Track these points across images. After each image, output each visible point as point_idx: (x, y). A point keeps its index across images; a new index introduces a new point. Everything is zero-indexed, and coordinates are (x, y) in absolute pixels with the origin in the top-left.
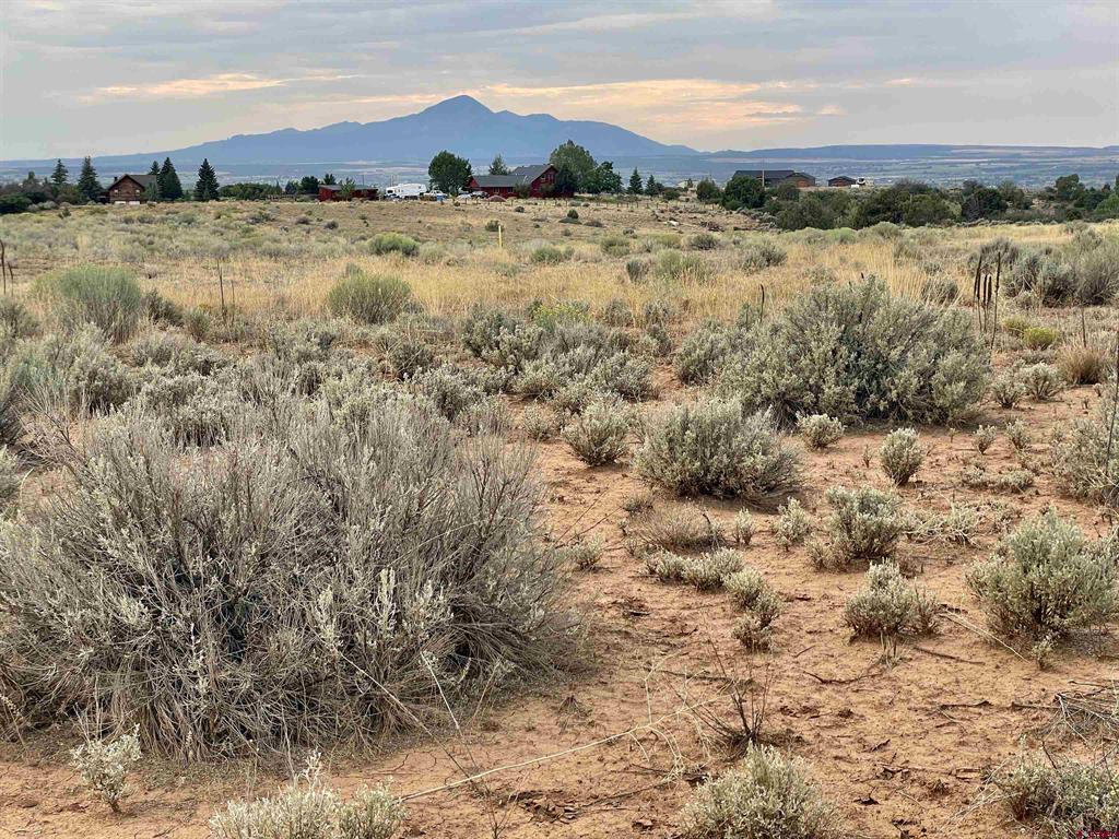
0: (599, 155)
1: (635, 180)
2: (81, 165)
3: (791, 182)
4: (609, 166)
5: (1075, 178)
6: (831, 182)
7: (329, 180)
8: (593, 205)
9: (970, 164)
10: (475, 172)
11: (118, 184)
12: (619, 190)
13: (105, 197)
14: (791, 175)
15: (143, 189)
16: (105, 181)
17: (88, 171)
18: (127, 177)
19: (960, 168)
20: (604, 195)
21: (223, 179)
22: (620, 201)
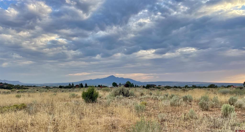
0: (132, 83)
1: (136, 85)
2: (72, 83)
3: (154, 86)
4: (133, 84)
5: (187, 86)
6: (158, 86)
7: (101, 85)
8: (131, 88)
9: (175, 84)
10: (117, 84)
11: (76, 86)
12: (134, 86)
13: (75, 87)
14: (153, 85)
15: (79, 86)
16: (75, 85)
17: (73, 84)
18: (77, 85)
19: (174, 84)
20: (132, 87)
21: (88, 85)
22: (134, 88)
